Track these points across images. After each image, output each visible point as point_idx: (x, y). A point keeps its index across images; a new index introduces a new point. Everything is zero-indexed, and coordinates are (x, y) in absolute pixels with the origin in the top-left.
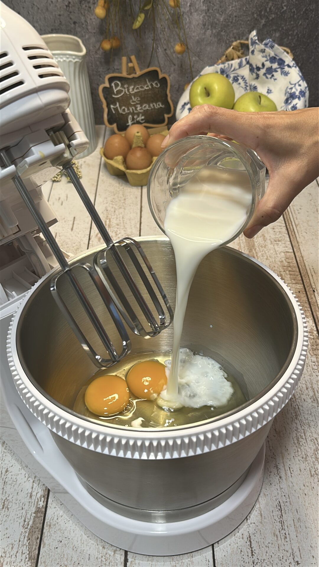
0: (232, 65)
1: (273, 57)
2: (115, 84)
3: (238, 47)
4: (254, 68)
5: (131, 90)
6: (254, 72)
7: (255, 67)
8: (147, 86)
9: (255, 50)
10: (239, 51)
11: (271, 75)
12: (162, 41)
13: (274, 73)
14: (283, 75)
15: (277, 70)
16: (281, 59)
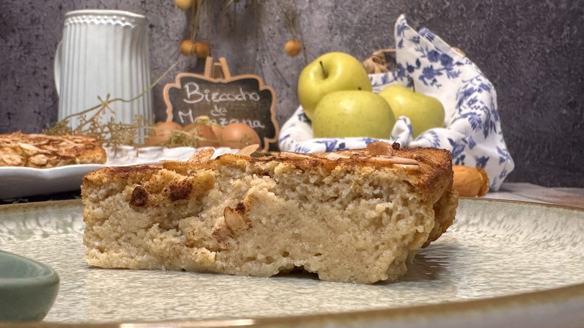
0: (372, 78)
1: (433, 51)
2: (190, 86)
3: (381, 58)
4: (404, 69)
5: (213, 98)
6: (404, 75)
7: (405, 66)
8: (240, 97)
9: (404, 39)
10: (383, 64)
11: (433, 79)
12: (271, 51)
13: (437, 77)
14: (451, 78)
15: (442, 72)
16: (445, 56)
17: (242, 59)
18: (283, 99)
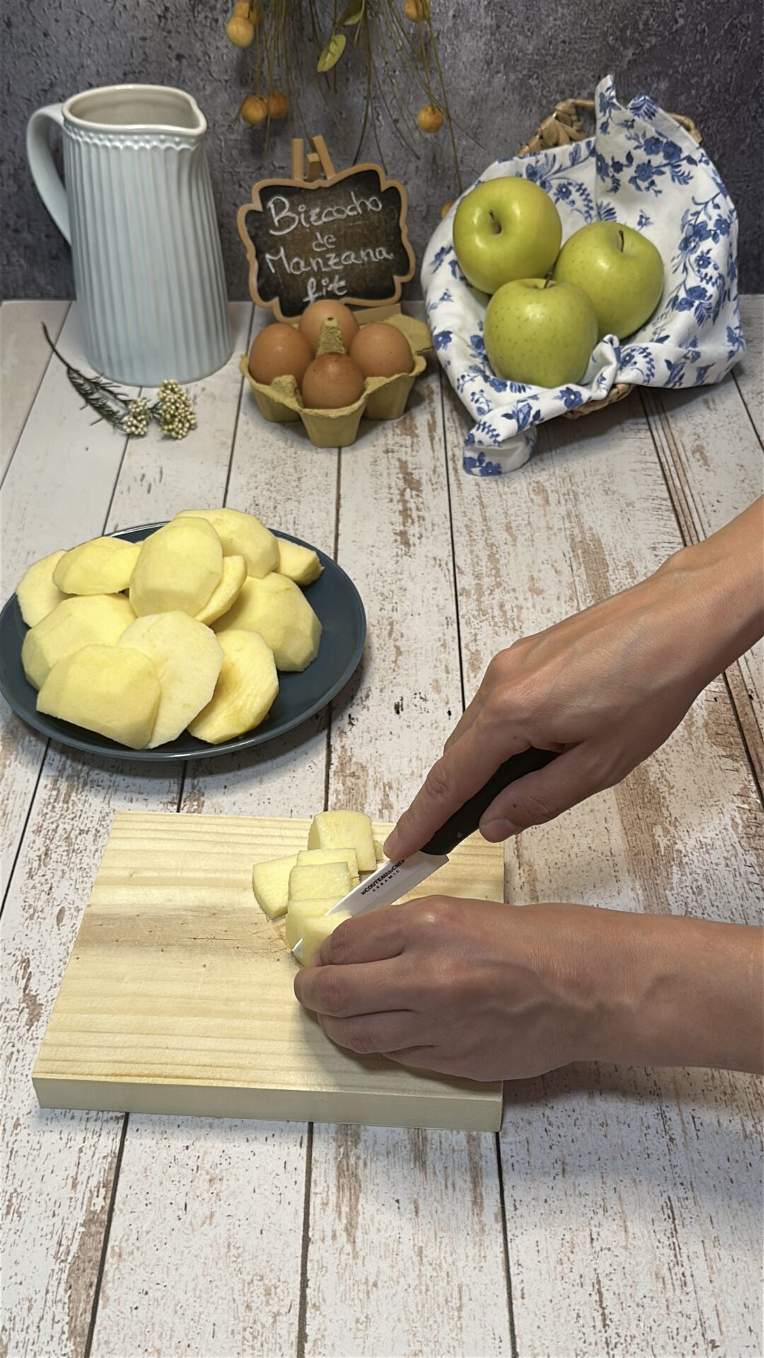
0: (554, 157)
1: (653, 138)
2: (275, 204)
3: (570, 115)
4: (607, 166)
5: (313, 218)
6: (606, 174)
7: (609, 162)
8: (353, 209)
9: (610, 122)
10: (572, 124)
11: (649, 181)
12: (388, 101)
14: (677, 182)
15: (663, 169)
16: (672, 145)
17: (341, 114)
18: (410, 178)
